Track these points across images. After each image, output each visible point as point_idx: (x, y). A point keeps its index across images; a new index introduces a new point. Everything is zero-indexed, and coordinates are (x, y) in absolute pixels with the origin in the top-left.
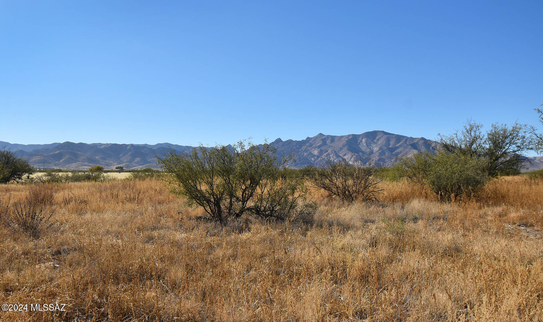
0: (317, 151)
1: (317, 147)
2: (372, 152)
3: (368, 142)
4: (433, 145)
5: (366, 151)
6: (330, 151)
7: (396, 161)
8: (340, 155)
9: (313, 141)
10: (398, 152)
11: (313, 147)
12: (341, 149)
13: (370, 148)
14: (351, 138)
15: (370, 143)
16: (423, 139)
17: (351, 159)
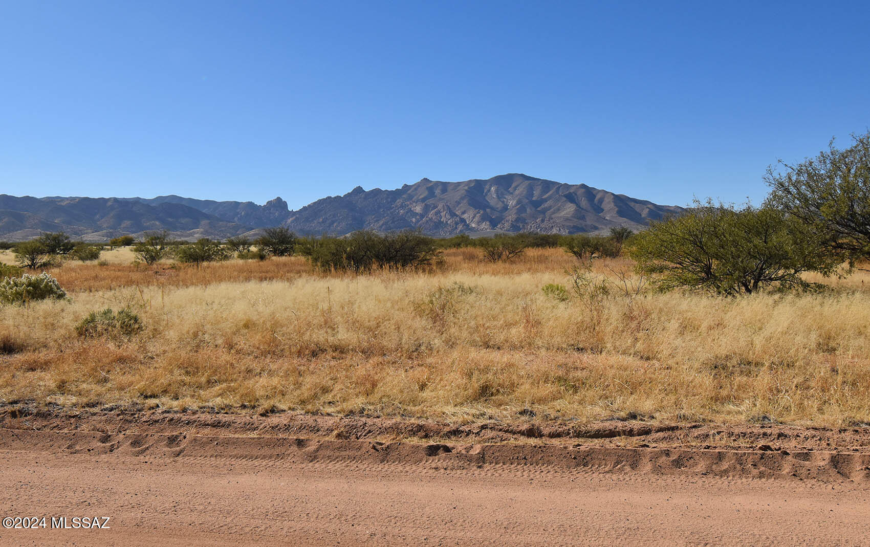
0: (420, 207)
1: (419, 200)
2: (505, 208)
3: (500, 192)
4: (598, 197)
5: (498, 206)
6: (440, 207)
7: (543, 221)
8: (457, 213)
9: (412, 191)
10: (546, 207)
11: (413, 199)
12: (458, 203)
13: (503, 202)
14: (472, 185)
15: (502, 194)
16: (583, 186)
17: (474, 220)
